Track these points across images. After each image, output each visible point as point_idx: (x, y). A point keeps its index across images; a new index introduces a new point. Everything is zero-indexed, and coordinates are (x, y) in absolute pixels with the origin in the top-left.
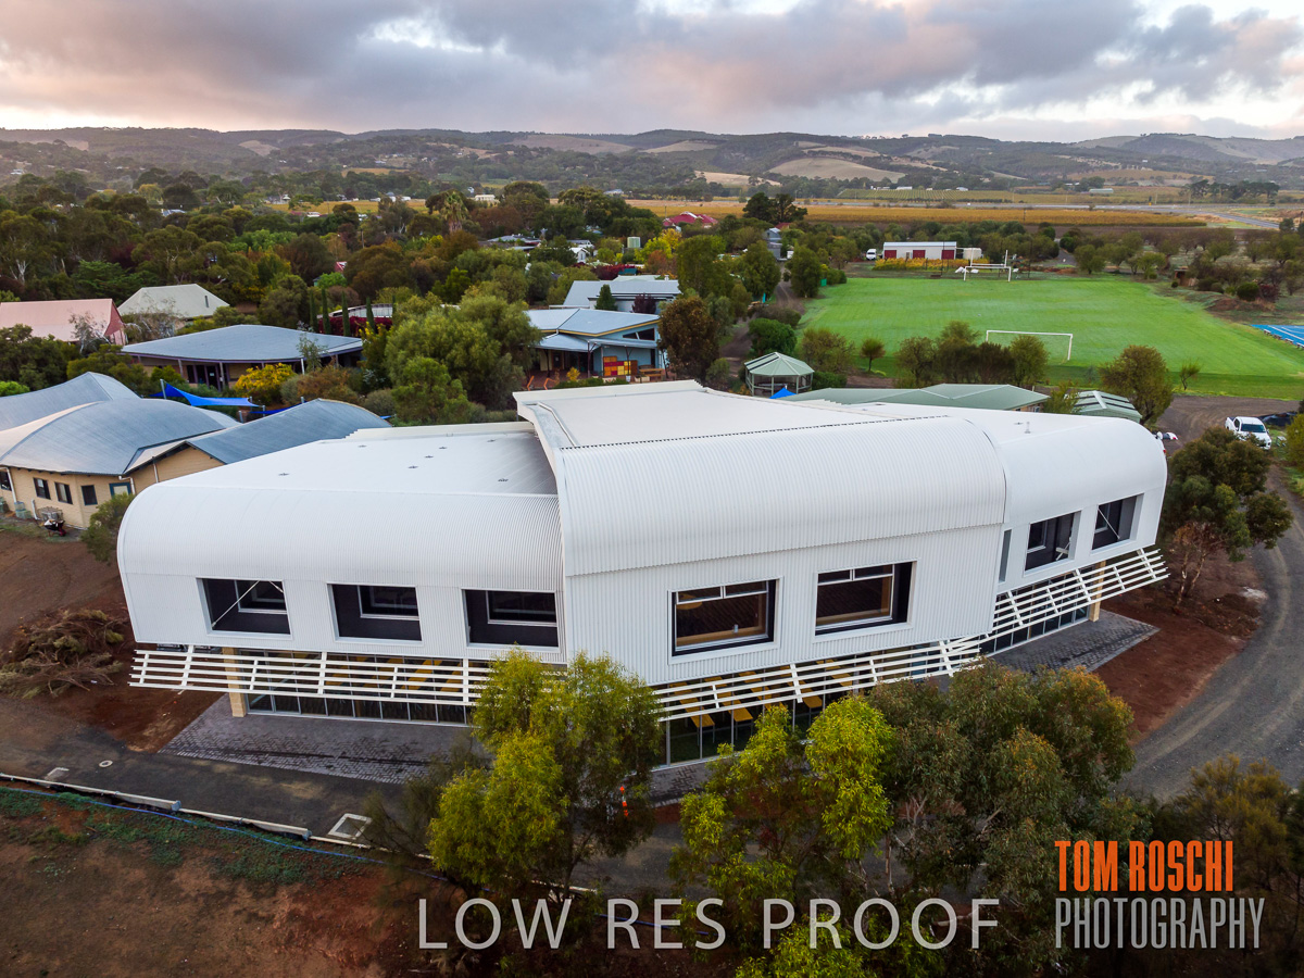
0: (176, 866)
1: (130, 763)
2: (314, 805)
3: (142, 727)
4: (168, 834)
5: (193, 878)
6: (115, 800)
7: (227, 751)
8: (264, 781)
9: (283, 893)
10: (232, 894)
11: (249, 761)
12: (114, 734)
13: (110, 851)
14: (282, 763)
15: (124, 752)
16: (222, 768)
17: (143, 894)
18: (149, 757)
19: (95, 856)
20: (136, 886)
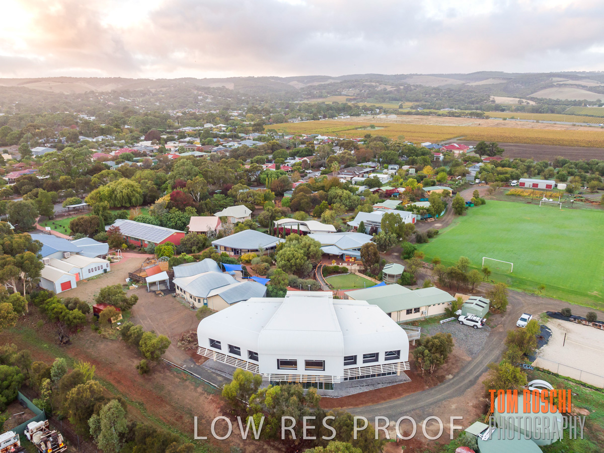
0: (198, 387)
1: (196, 367)
2: (221, 382)
3: (199, 360)
4: (198, 382)
5: (200, 390)
6: (192, 374)
7: (211, 368)
8: (215, 375)
9: (211, 395)
10: (204, 394)
11: (214, 371)
12: (194, 360)
13: (190, 382)
14: (219, 373)
15: (195, 364)
16: (209, 371)
17: (193, 390)
18: (199, 366)
19: (187, 383)
20: (192, 389)
